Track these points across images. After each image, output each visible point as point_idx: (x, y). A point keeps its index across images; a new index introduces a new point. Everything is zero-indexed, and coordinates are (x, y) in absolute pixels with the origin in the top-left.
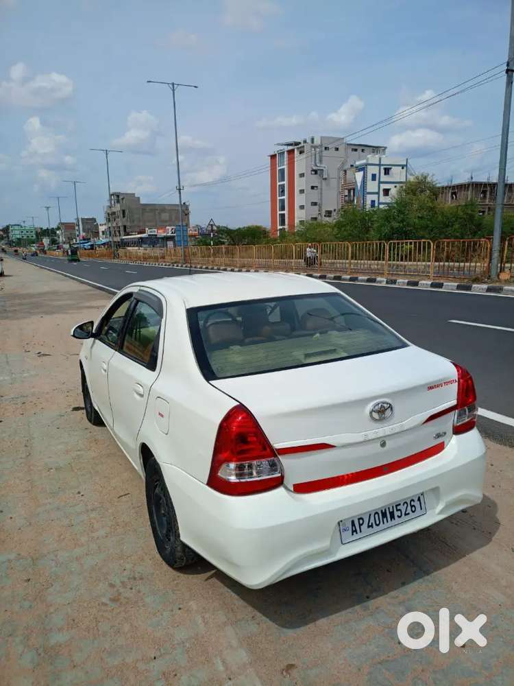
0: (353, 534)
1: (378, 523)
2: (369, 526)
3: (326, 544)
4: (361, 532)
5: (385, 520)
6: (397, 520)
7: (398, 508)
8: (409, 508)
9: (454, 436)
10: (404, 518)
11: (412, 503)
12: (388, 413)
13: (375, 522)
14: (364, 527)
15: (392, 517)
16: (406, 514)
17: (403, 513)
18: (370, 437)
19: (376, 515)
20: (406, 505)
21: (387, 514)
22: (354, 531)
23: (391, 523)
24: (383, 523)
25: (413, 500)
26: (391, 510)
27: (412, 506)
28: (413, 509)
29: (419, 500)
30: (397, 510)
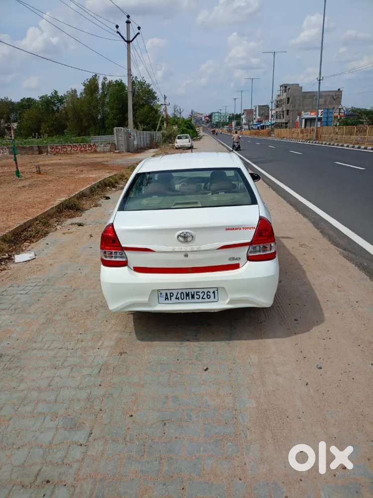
0: (165, 300)
1: (183, 298)
2: (176, 298)
3: (145, 299)
4: (171, 299)
5: (188, 298)
6: (196, 300)
7: (198, 293)
8: (206, 295)
9: (248, 261)
10: (201, 300)
11: (208, 293)
12: (190, 239)
13: (181, 297)
14: (173, 298)
15: (193, 297)
16: (202, 298)
17: (201, 297)
18: (176, 250)
19: (182, 294)
20: (203, 293)
21: (189, 295)
22: (166, 299)
23: (191, 300)
24: (186, 299)
25: (210, 292)
26: (193, 293)
27: (207, 295)
28: (209, 297)
29: (214, 292)
30: (197, 295)
